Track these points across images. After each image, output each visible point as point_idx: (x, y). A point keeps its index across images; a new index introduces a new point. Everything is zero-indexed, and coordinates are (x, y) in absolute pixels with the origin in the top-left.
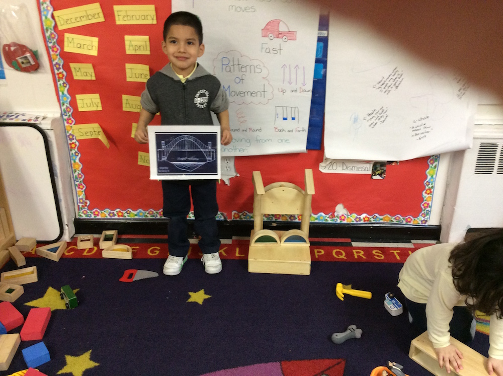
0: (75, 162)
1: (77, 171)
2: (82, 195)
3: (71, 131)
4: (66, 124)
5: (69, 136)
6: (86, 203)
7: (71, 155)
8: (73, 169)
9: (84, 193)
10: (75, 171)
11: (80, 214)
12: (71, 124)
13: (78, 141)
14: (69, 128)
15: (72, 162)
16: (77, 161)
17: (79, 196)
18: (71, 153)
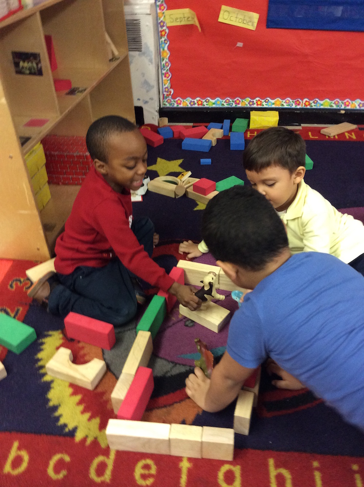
0: (163, 49)
1: (165, 60)
2: (168, 84)
3: (163, 17)
4: (159, 11)
5: (160, 23)
6: (171, 92)
7: (161, 43)
8: (162, 58)
9: (169, 81)
10: (163, 60)
11: (165, 102)
12: (163, 10)
13: (168, 27)
14: (160, 15)
15: (161, 50)
16: (166, 49)
17: (165, 85)
18: (161, 40)
